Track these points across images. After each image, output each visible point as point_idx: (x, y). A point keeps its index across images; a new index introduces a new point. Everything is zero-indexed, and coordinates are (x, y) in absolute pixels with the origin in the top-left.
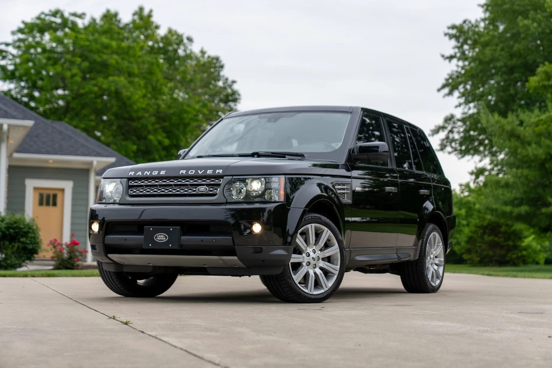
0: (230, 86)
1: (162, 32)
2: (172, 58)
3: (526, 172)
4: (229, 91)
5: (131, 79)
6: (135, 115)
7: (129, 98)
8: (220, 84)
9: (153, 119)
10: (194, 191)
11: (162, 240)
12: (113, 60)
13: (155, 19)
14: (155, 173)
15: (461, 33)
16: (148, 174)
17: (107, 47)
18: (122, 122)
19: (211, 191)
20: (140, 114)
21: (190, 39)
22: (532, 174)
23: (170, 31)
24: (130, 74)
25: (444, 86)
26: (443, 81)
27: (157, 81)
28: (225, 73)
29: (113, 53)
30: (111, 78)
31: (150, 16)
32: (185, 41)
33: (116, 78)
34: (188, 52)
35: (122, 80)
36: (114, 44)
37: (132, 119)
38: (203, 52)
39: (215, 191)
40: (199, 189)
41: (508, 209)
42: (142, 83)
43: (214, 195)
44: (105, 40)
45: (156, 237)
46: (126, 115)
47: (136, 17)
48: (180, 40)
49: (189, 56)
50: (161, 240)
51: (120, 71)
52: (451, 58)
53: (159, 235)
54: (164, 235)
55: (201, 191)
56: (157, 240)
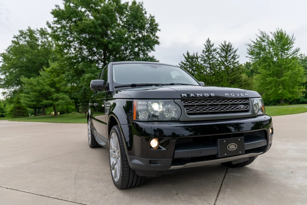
3: (35, 93)
10: (237, 109)
19: (246, 108)
22: (37, 94)
40: (240, 107)
41: (30, 103)
43: (249, 111)
45: (229, 147)
50: (232, 149)
53: (230, 145)
54: (234, 145)
55: (242, 109)
56: (229, 149)
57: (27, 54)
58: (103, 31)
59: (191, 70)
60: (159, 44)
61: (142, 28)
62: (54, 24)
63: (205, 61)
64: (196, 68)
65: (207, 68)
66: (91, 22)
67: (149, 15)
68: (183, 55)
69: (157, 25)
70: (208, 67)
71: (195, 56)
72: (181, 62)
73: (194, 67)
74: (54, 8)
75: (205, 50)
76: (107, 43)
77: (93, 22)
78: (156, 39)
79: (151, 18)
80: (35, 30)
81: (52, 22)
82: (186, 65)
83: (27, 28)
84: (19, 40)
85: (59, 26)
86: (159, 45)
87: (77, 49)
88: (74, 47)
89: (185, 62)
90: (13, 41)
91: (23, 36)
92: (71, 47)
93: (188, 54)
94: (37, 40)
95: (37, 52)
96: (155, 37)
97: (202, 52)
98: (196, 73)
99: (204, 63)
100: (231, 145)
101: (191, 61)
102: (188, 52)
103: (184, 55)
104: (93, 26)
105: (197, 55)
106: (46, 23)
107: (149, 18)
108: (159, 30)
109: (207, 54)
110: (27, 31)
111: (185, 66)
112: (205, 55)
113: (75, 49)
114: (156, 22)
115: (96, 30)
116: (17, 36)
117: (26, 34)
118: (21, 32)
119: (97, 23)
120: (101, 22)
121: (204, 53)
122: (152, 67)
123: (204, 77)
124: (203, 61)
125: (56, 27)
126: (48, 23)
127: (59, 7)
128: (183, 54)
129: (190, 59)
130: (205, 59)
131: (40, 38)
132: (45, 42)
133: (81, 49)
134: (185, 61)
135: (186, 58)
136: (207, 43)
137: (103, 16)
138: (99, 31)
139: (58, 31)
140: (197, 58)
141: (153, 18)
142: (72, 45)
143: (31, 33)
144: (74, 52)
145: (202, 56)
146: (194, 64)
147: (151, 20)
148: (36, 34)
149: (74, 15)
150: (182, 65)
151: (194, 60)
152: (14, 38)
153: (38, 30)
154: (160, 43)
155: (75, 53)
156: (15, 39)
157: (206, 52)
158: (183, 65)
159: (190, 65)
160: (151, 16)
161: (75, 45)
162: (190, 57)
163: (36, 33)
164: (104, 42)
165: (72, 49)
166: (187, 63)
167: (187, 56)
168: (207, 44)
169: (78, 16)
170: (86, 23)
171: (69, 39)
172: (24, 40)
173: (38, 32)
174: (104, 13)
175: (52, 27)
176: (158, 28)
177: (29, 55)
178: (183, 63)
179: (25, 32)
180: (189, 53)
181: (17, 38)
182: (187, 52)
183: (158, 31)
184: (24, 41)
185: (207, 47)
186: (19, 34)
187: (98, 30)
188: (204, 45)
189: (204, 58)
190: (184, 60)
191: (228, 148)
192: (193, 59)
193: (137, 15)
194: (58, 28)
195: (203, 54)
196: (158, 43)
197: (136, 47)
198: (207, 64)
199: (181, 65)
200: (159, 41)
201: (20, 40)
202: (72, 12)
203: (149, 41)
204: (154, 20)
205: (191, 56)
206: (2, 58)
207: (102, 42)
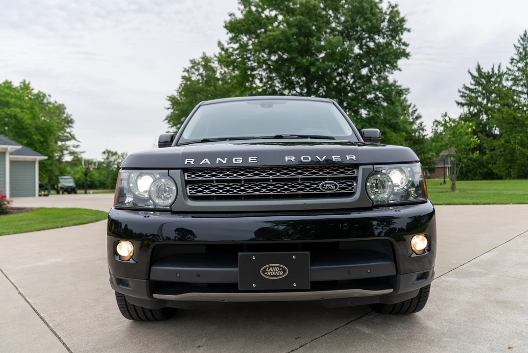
0: (69, 117)
1: (35, 92)
2: (41, 103)
4: (69, 119)
5: (22, 110)
6: (25, 127)
7: (22, 119)
8: (65, 115)
9: (34, 129)
10: (315, 189)
11: (276, 276)
12: (12, 100)
13: (32, 86)
14: (238, 161)
15: (172, 99)
16: (225, 162)
17: (8, 94)
18: (17, 130)
19: (343, 188)
20: (28, 126)
21: (49, 96)
23: (39, 92)
24: (22, 108)
25: (165, 120)
26: (165, 118)
27: (36, 112)
28: (66, 111)
29: (12, 97)
30: (12, 109)
31: (29, 84)
32: (47, 96)
33: (14, 109)
34: (49, 101)
35: (18, 110)
36: (12, 93)
37: (23, 128)
38: (56, 102)
39: (350, 188)
40: (323, 185)
42: (28, 112)
43: (351, 194)
44: (7, 91)
45: (264, 271)
46: (20, 127)
47: (22, 85)
48: (44, 96)
49: (49, 103)
50: (274, 276)
51: (17, 106)
52: (168, 109)
53: (269, 268)
54: (280, 267)
55: (327, 189)
56: (266, 275)
57: (200, 94)
58: (301, 46)
59: (485, 102)
60: (408, 57)
61: (375, 30)
62: (231, 43)
63: (516, 80)
64: (498, 96)
65: (521, 95)
66: (280, 32)
67: (388, 4)
68: (468, 72)
69: (403, 20)
70: (523, 93)
71: (496, 71)
72: (462, 86)
73: (494, 95)
74: (228, 19)
75: (517, 57)
76: (308, 64)
77: (283, 33)
78: (403, 47)
79: (391, 9)
80: (212, 56)
81: (227, 42)
82: (475, 93)
83: (201, 55)
84: (190, 74)
85: (236, 46)
86: (408, 59)
87: (264, 80)
88: (259, 77)
89: (472, 87)
90: (183, 77)
91: (196, 67)
92: (256, 78)
93: (479, 69)
94: (214, 72)
95: (214, 89)
96: (401, 43)
97: (510, 61)
98: (497, 106)
99: (514, 85)
100: (272, 267)
101: (485, 82)
102: (479, 66)
103: (471, 71)
104: (284, 39)
105: (499, 71)
106: (217, 44)
107: (388, 9)
108: (409, 31)
109: (521, 65)
110: (201, 60)
111: (473, 95)
112: (516, 69)
113: (261, 80)
114: (402, 15)
115: (289, 45)
116: (187, 68)
117: (199, 64)
118: (193, 62)
119: (290, 32)
120: (297, 30)
121: (513, 64)
122: (263, 106)
123: (511, 115)
124: (512, 79)
125: (232, 47)
126: (220, 44)
127: (234, 15)
128: (468, 70)
129: (483, 80)
130: (515, 76)
131: (218, 68)
132: (225, 72)
133: (270, 78)
134: (471, 84)
135: (473, 77)
136: (522, 42)
137: (300, 19)
138: (294, 46)
139: (234, 54)
140: (500, 76)
141: (396, 9)
142: (257, 74)
143: (206, 60)
144: (261, 85)
145: (510, 70)
146: (493, 88)
147: (391, 12)
148: (214, 63)
149: (256, 24)
150: (465, 93)
151: (493, 79)
152: (184, 71)
153: (216, 56)
154: (410, 54)
155: (262, 87)
156: (186, 74)
157: (518, 62)
158: (468, 92)
159: (484, 92)
160: (390, 5)
161: (260, 73)
162: (483, 74)
163: (213, 61)
164: (302, 64)
165: (257, 81)
166: (477, 87)
167: (476, 74)
168: (522, 45)
169: (262, 25)
170: (273, 35)
171: (251, 64)
172: (197, 73)
173: (216, 59)
174: (302, 15)
175: (225, 49)
176: (405, 26)
177: (203, 95)
178: (466, 88)
179: (197, 62)
180: (481, 67)
181: (188, 71)
182: (477, 65)
183: (405, 33)
184: (197, 75)
185: (521, 50)
186: (191, 65)
187: (293, 43)
188: (515, 46)
189: (513, 75)
190: (469, 82)
191: (264, 273)
192: (491, 78)
193: (362, 7)
194: (234, 50)
195: (510, 66)
196: (407, 55)
197: (364, 66)
198: (522, 86)
199: (463, 92)
200: (407, 51)
201: (192, 73)
202: (253, 20)
203: (387, 54)
204: (398, 12)
205: (485, 73)
206: (170, 103)
207: (301, 63)
